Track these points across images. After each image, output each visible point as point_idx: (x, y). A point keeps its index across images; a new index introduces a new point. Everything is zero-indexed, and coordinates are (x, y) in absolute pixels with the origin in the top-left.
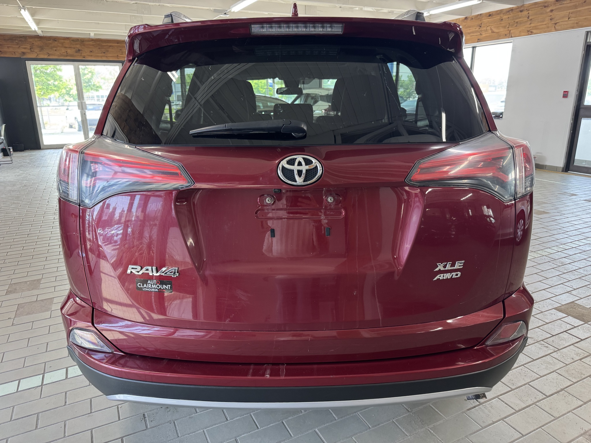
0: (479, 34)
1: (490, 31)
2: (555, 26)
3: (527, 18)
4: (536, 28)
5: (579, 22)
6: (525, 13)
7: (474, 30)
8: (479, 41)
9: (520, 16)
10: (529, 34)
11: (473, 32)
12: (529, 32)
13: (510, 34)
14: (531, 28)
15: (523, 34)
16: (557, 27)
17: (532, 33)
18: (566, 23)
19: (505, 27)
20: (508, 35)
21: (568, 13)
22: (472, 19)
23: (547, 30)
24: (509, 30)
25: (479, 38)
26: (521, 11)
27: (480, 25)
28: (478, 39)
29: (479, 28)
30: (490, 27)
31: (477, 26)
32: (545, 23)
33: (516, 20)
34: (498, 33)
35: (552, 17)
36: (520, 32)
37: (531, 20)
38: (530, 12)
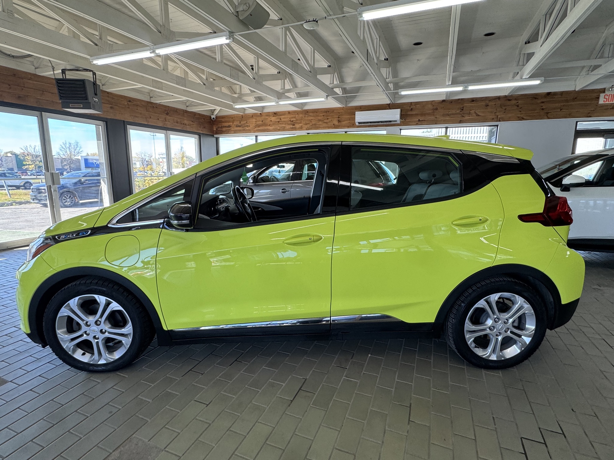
0: (461, 116)
1: (475, 115)
3: (516, 107)
5: (572, 113)
6: (514, 102)
7: (454, 112)
9: (508, 104)
10: (520, 120)
11: (453, 114)
12: (520, 118)
13: (499, 118)
14: (522, 115)
16: (549, 116)
17: (523, 119)
18: (558, 113)
19: (492, 112)
20: (496, 119)
21: (560, 106)
22: (451, 102)
23: (538, 117)
24: (496, 115)
26: (509, 100)
27: (462, 108)
28: (461, 121)
29: (461, 111)
30: (474, 111)
31: (458, 109)
32: (536, 112)
33: (504, 108)
34: (485, 116)
35: (544, 107)
36: (510, 117)
37: (521, 108)
38: (519, 101)
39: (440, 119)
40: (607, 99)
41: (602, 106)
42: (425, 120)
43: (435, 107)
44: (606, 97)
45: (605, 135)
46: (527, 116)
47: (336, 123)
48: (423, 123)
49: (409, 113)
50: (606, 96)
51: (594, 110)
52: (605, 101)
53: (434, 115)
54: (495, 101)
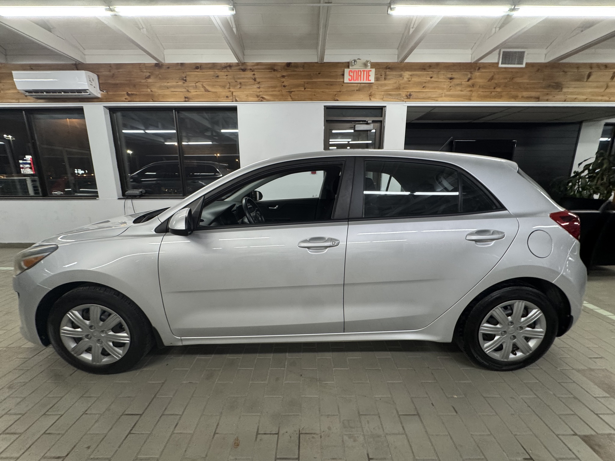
0: (184, 90)
1: (203, 89)
2: (291, 95)
3: (253, 81)
4: (267, 93)
5: (317, 94)
6: (249, 74)
7: (175, 84)
8: (187, 100)
9: (243, 76)
10: (260, 100)
11: (174, 87)
12: (259, 98)
13: (234, 97)
14: (261, 93)
15: (251, 98)
16: (293, 97)
18: (302, 93)
19: (224, 87)
20: (231, 98)
21: (303, 83)
22: (168, 68)
23: (282, 98)
24: (230, 91)
25: (186, 96)
26: (244, 70)
27: (185, 79)
28: (186, 98)
29: (184, 83)
30: (201, 83)
31: (179, 79)
32: (277, 89)
33: (239, 81)
34: (216, 92)
35: (285, 84)
36: (247, 96)
37: (259, 83)
38: (255, 73)
39: (157, 93)
40: (351, 76)
41: (349, 86)
42: (136, 95)
43: (148, 74)
44: (351, 74)
46: (267, 95)
48: (135, 100)
50: (351, 72)
51: (340, 91)
52: (350, 79)
53: (148, 87)
54: (225, 70)
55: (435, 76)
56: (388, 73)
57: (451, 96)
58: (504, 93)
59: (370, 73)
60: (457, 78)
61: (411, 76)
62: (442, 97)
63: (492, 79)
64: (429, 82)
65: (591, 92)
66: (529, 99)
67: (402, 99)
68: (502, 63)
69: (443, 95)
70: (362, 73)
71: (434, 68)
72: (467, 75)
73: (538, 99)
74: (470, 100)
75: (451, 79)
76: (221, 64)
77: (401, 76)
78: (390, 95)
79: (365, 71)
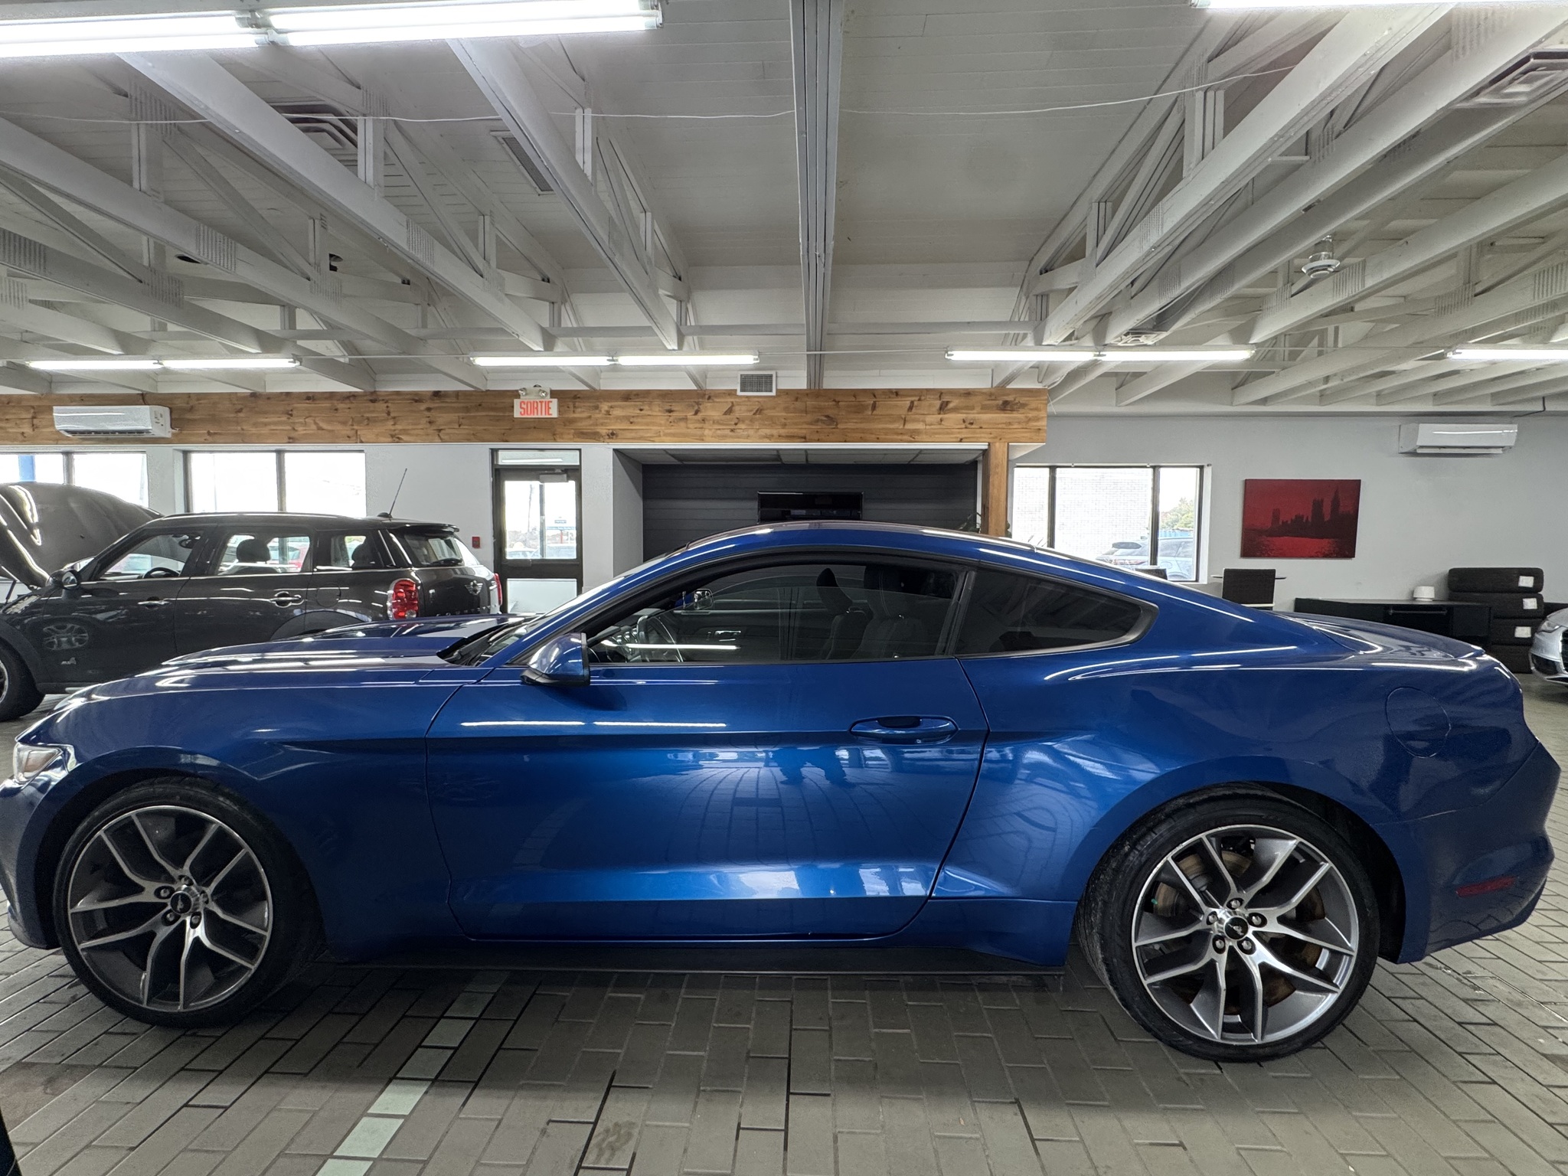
0: (287, 428)
1: (314, 427)
2: (439, 434)
3: (386, 415)
4: (405, 432)
5: (477, 434)
6: (382, 406)
7: (276, 419)
8: (289, 441)
9: (371, 409)
10: (395, 441)
11: (275, 423)
12: (394, 438)
13: (358, 437)
14: (396, 432)
15: (382, 439)
16: (441, 437)
17: (399, 440)
18: (456, 432)
19: (344, 423)
20: (355, 438)
21: (457, 418)
22: (269, 398)
23: (426, 438)
24: (353, 429)
25: (291, 436)
26: (373, 401)
27: (290, 413)
28: (290, 438)
29: (288, 418)
30: (313, 418)
31: (283, 413)
32: (421, 427)
33: (366, 415)
34: (333, 431)
35: (432, 419)
36: (377, 435)
37: (394, 418)
38: (389, 405)
40: (524, 409)
41: (522, 421)
42: (220, 434)
43: (239, 407)
44: (523, 406)
45: (541, 476)
46: (406, 434)
47: (27, 429)
48: (218, 441)
49: (189, 416)
50: (522, 404)
51: (511, 430)
52: (523, 413)
53: (237, 423)
54: (347, 401)
55: (646, 407)
56: (577, 404)
57: (673, 435)
58: (751, 432)
59: (551, 405)
60: (679, 411)
61: (611, 407)
62: (660, 436)
63: (730, 411)
64: (638, 416)
65: (883, 429)
66: (791, 438)
67: (602, 439)
68: (742, 390)
69: (662, 434)
70: (539, 404)
71: (644, 397)
72: (693, 406)
73: (804, 439)
74: (702, 440)
75: (670, 411)
76: (342, 393)
77: (597, 408)
78: (583, 433)
79: (541, 402)
